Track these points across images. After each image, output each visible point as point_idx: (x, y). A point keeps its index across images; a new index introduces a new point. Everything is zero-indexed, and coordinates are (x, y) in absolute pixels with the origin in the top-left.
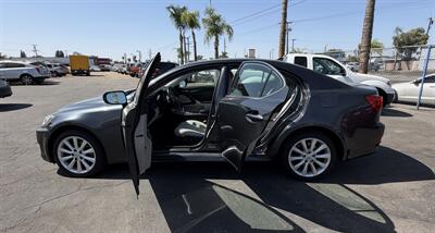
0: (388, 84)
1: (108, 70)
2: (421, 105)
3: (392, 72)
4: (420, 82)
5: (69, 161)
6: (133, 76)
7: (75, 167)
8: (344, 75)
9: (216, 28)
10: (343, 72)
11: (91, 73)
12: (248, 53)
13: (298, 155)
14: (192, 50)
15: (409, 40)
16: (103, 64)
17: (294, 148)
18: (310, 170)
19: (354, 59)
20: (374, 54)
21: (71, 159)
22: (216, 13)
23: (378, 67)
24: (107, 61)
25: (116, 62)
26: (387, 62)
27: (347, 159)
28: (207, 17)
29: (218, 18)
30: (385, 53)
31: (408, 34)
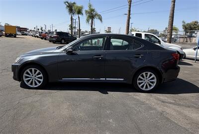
0: (181, 49)
1: (26, 35)
2: (197, 60)
3: (183, 43)
4: (196, 48)
5: (28, 81)
6: (42, 38)
7: (31, 84)
8: (160, 44)
9: (92, 16)
10: (159, 42)
11: (17, 36)
12: (107, 29)
13: (141, 80)
14: (77, 26)
15: (190, 27)
16: (23, 31)
17: (140, 77)
18: (147, 87)
19: (163, 35)
20: (174, 33)
21: (30, 80)
22: (93, 8)
23: (176, 40)
24: (26, 29)
25: (31, 31)
26: (180, 37)
27: (164, 82)
28: (88, 9)
29: (93, 10)
30: (179, 33)
31: (190, 24)
